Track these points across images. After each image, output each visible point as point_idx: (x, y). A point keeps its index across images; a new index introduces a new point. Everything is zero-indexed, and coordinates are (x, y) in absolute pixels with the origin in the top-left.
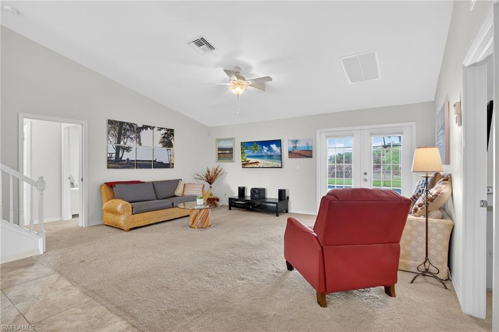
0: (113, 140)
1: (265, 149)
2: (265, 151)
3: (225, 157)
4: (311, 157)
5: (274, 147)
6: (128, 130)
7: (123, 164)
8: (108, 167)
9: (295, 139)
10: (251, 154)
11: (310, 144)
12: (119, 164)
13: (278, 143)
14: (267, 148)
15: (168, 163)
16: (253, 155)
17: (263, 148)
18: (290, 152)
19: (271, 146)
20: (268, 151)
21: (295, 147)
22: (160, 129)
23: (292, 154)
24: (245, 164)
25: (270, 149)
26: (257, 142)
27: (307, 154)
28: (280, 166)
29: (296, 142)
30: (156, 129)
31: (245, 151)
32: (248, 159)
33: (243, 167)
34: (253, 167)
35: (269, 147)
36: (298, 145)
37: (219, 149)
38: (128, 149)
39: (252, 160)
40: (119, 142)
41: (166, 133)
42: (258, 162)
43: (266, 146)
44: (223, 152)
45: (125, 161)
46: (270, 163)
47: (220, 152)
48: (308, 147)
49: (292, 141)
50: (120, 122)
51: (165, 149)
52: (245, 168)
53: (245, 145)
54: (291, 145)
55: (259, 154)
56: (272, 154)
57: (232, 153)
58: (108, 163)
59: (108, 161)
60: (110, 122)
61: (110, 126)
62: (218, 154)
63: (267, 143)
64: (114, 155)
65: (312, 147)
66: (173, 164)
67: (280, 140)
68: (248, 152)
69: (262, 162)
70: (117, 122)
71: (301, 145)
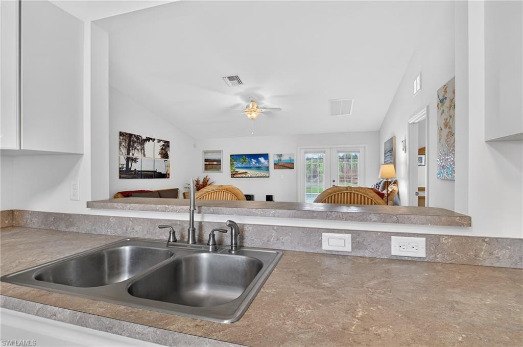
0: (124, 151)
1: (254, 161)
2: (254, 163)
3: (212, 168)
4: (293, 168)
5: (262, 160)
6: (135, 142)
7: (132, 174)
8: (120, 177)
9: (279, 153)
10: (240, 165)
11: (292, 158)
12: (129, 175)
13: (266, 156)
14: (255, 161)
15: (165, 173)
16: (242, 166)
17: (251, 160)
18: (275, 164)
19: (259, 159)
20: (256, 163)
21: (280, 160)
22: (159, 141)
23: (278, 166)
24: (234, 174)
25: (259, 162)
26: (245, 155)
27: (289, 165)
28: (267, 175)
29: (281, 156)
30: (156, 141)
31: (234, 163)
32: (237, 170)
33: (232, 177)
34: (242, 177)
35: (258, 160)
36: (282, 159)
37: (206, 160)
38: (135, 160)
39: (241, 171)
40: (128, 154)
41: (163, 145)
42: (246, 173)
43: (254, 159)
44: (211, 163)
45: (133, 171)
46: (259, 173)
47: (208, 163)
48: (291, 160)
49: (277, 155)
50: (129, 134)
51: (164, 160)
52: (234, 177)
53: (234, 158)
54: (276, 159)
55: (248, 166)
56: (260, 165)
57: (220, 164)
58: (120, 174)
59: (120, 171)
60: (121, 134)
61: (121, 138)
62: (205, 165)
63: (256, 156)
64: (125, 166)
65: (293, 160)
66: (169, 174)
67: (268, 154)
68: (236, 164)
69: (250, 172)
70: (127, 134)
71: (285, 158)
